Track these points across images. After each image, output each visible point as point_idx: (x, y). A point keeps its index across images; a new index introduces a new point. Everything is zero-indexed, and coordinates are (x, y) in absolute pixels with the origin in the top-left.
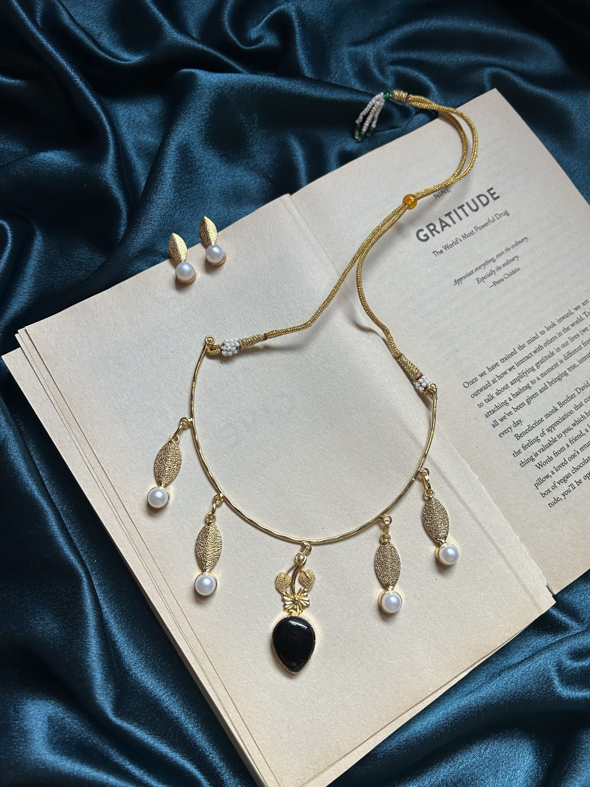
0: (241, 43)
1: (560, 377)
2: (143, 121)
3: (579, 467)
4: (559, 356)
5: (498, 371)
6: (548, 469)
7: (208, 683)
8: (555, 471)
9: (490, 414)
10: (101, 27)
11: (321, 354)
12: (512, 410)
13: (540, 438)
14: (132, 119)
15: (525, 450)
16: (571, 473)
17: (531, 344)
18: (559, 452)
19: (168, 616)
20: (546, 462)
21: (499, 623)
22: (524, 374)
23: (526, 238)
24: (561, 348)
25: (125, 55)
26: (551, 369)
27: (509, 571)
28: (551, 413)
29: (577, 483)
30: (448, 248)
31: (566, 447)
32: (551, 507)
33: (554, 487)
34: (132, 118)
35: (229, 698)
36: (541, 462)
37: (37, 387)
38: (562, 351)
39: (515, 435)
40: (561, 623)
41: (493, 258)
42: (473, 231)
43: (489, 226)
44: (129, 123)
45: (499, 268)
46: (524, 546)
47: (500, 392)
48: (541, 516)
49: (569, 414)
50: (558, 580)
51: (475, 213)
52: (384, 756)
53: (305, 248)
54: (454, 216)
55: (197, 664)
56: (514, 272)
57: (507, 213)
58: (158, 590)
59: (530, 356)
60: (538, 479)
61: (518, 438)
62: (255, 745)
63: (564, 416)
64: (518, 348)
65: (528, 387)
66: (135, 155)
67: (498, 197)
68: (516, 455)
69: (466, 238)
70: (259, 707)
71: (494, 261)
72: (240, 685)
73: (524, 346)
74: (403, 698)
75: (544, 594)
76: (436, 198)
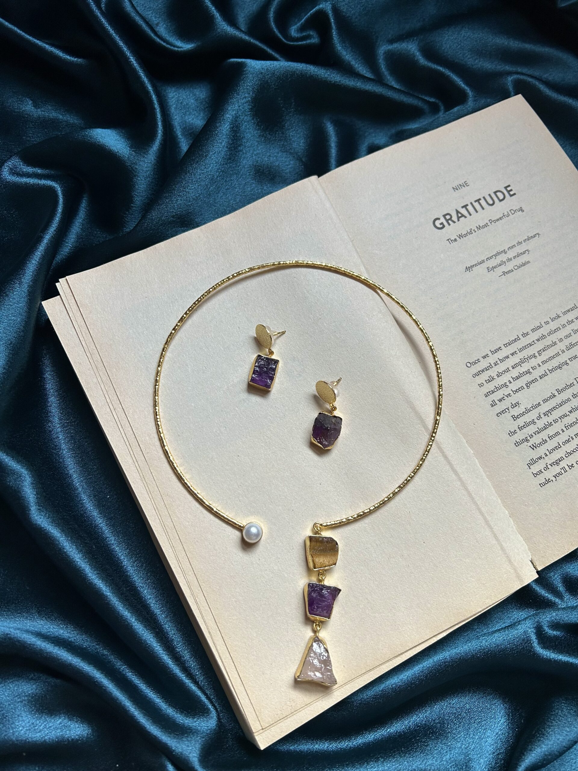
0: (285, 38)
1: (561, 366)
2: (190, 104)
3: (572, 452)
4: (561, 346)
5: (501, 355)
6: (542, 450)
7: (200, 616)
8: (548, 453)
9: (489, 394)
10: (159, 18)
11: (334, 324)
12: (511, 392)
13: (536, 420)
14: (180, 102)
15: (520, 430)
16: (564, 457)
17: (535, 332)
18: (554, 436)
19: (170, 551)
20: (540, 444)
21: (481, 590)
22: (526, 360)
23: (538, 234)
24: (563, 339)
25: (179, 43)
26: (553, 357)
27: (494, 542)
28: (549, 399)
29: (569, 466)
30: (462, 237)
31: (561, 432)
32: (541, 487)
33: (546, 468)
34: (180, 100)
35: (219, 632)
36: (535, 443)
37: (71, 333)
38: (564, 341)
39: (512, 416)
40: (544, 598)
41: (504, 250)
42: (487, 224)
43: (503, 220)
44: (177, 105)
45: (509, 260)
46: (512, 521)
47: (501, 374)
48: (531, 494)
49: (566, 401)
50: (542, 557)
51: (491, 207)
52: (360, 704)
53: (328, 225)
54: (470, 208)
55: (192, 597)
56: (524, 264)
57: (521, 210)
58: (163, 525)
59: (533, 343)
60: (531, 460)
61: (515, 419)
62: (238, 677)
63: (562, 402)
64: (522, 335)
65: (528, 372)
66: (180, 134)
67: (515, 194)
68: (511, 435)
69: (480, 229)
70: (245, 643)
71: (506, 253)
72: (230, 621)
73: (527, 334)
74: (382, 650)
75: (527, 568)
76: (455, 191)
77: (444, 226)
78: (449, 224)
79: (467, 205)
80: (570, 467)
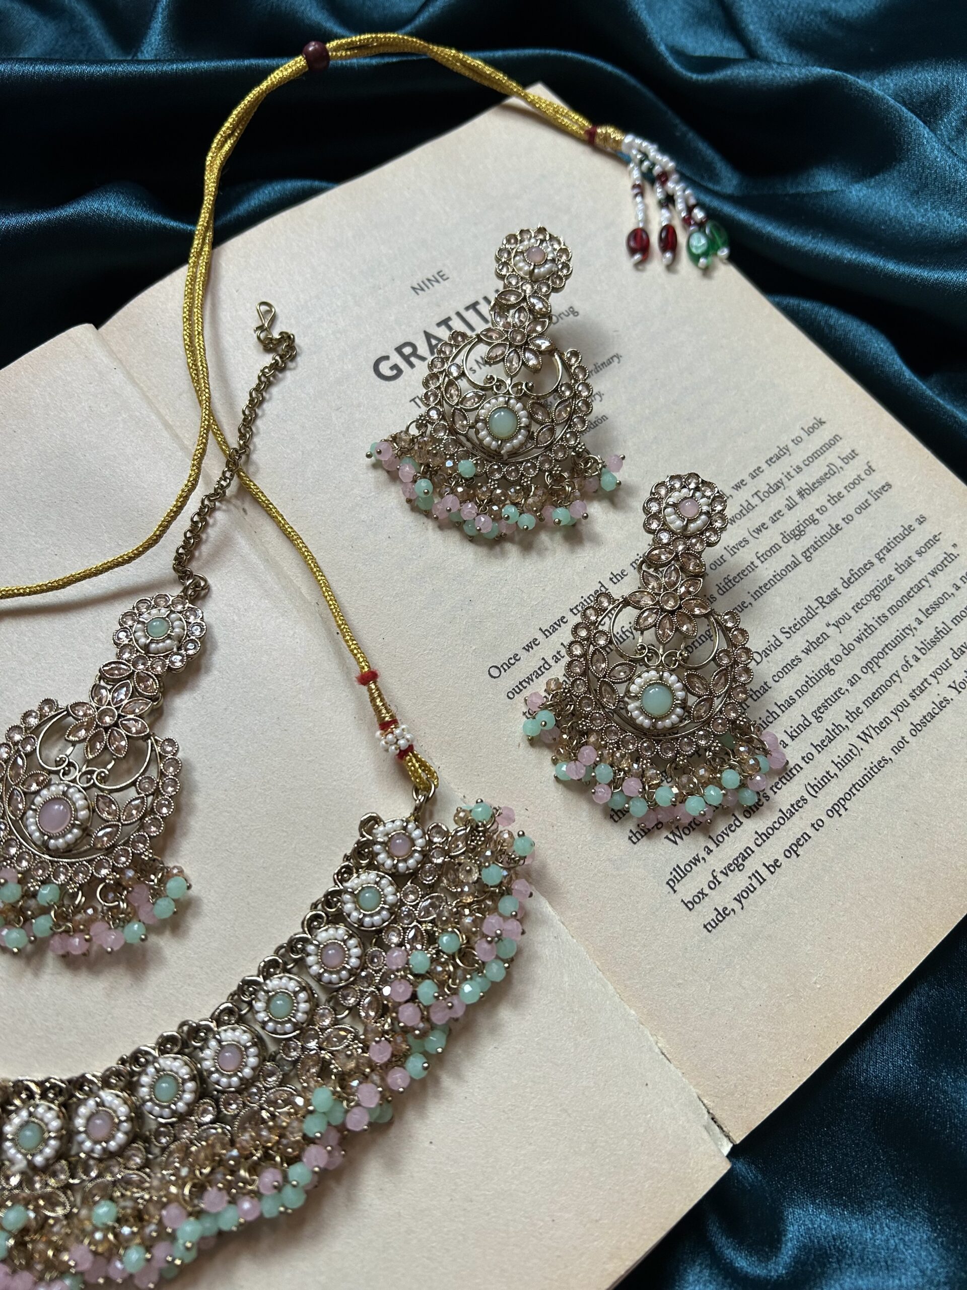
3: (770, 831)
6: (696, 842)
8: (713, 846)
16: (754, 847)
20: (691, 827)
22: (627, 633)
23: (617, 355)
29: (768, 868)
32: (710, 931)
33: (715, 883)
46: (648, 1031)
48: (687, 955)
50: (740, 1107)
56: (593, 424)
57: (572, 311)
60: (674, 869)
64: (611, 579)
68: (618, 818)
69: (484, 365)
73: (623, 575)
75: (701, 1149)
76: (417, 293)
77: (400, 372)
78: (412, 365)
79: (449, 319)
80: (772, 869)
